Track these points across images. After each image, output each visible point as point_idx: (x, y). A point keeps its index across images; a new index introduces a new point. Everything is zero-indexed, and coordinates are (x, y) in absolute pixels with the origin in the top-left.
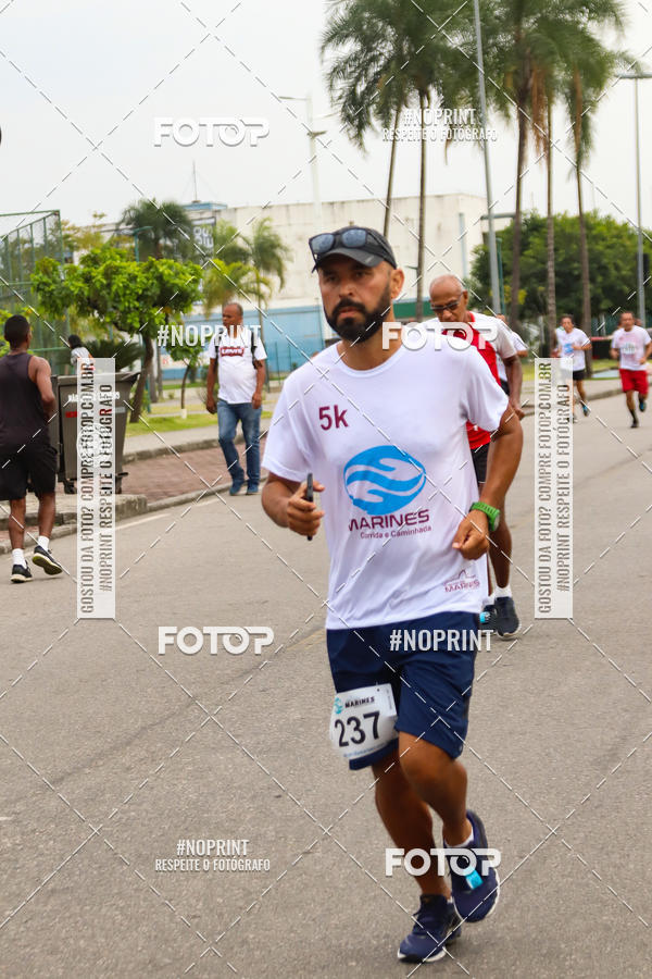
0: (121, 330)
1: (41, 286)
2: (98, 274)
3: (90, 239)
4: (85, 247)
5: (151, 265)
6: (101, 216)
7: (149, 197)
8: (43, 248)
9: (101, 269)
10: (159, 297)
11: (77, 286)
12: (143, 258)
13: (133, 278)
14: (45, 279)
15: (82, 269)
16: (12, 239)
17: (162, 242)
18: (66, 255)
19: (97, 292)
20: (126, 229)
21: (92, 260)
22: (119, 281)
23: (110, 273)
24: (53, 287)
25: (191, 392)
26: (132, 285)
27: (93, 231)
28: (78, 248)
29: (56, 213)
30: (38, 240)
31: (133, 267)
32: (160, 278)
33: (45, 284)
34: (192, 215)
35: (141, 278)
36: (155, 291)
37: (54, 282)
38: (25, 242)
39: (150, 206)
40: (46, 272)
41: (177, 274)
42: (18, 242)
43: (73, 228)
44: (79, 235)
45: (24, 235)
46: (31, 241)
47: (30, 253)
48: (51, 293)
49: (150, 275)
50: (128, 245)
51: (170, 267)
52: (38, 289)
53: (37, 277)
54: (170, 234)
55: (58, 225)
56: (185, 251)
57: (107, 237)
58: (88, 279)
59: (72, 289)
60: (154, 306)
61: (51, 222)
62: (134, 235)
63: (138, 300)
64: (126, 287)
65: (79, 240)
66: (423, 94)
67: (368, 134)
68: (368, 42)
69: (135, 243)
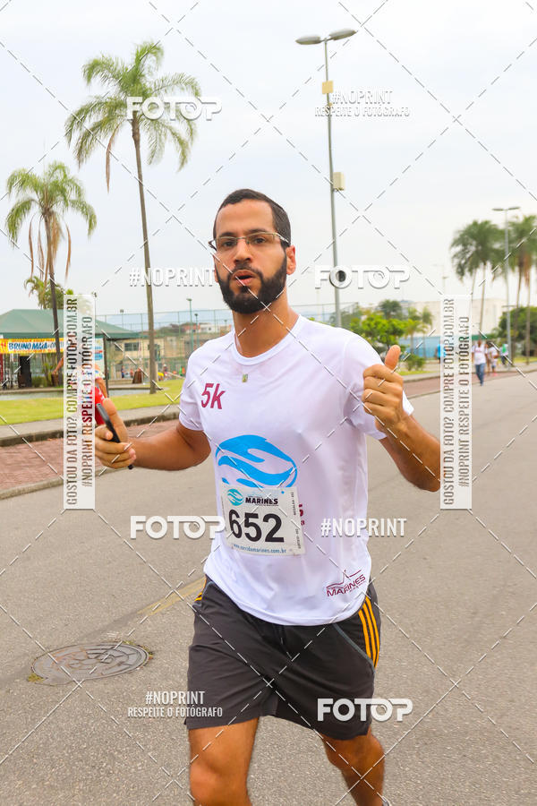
0: (380, 342)
2: (372, 323)
3: (368, 312)
4: (366, 314)
5: (390, 322)
6: (372, 304)
7: (388, 299)
8: (353, 314)
9: (374, 322)
10: (393, 332)
11: (366, 328)
12: (386, 318)
13: (384, 325)
15: (368, 322)
17: (392, 313)
18: (361, 317)
19: (372, 330)
20: (379, 309)
21: (371, 319)
22: (380, 326)
23: (376, 324)
24: (358, 328)
25: (402, 363)
26: (384, 328)
27: (369, 309)
28: (364, 315)
29: (357, 303)
30: (351, 312)
31: (384, 322)
32: (393, 326)
33: (355, 327)
34: (401, 304)
35: (387, 325)
36: (392, 329)
39: (388, 301)
40: (356, 323)
41: (398, 324)
43: (363, 308)
44: (365, 310)
47: (348, 316)
49: (390, 324)
50: (381, 314)
51: (396, 322)
54: (394, 311)
55: (358, 307)
56: (399, 317)
57: (374, 311)
58: (369, 325)
60: (391, 335)
61: (356, 306)
62: (382, 311)
63: (386, 332)
64: (382, 328)
65: (364, 312)
66: (485, 264)
67: (464, 278)
68: (465, 245)
69: (383, 314)
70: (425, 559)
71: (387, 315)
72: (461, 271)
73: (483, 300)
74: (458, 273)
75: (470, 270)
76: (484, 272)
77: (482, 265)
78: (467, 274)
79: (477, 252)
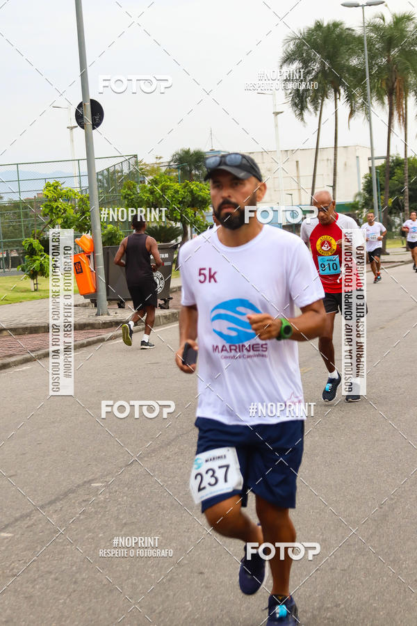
0: (170, 220)
1: (127, 196)
2: (158, 189)
3: (154, 170)
4: (151, 175)
5: (187, 185)
6: (160, 158)
7: (186, 148)
8: (128, 174)
9: (159, 187)
10: (191, 202)
11: (146, 196)
12: (183, 181)
13: (176, 192)
14: (129, 192)
15: (149, 187)
16: (112, 170)
17: (193, 172)
18: (140, 179)
19: (157, 199)
20: (174, 165)
21: (155, 182)
22: (170, 193)
23: (164, 189)
24: (133, 197)
26: (176, 196)
27: (156, 166)
28: (147, 176)
29: (136, 156)
30: (126, 171)
31: (177, 186)
32: (191, 191)
33: (129, 195)
35: (182, 192)
36: (189, 198)
37: (134, 194)
38: (119, 172)
39: (187, 152)
40: (129, 188)
41: (201, 190)
42: (114, 172)
43: (145, 164)
44: (148, 168)
45: (118, 168)
46: (122, 171)
47: (121, 178)
48: (132, 199)
49: (186, 190)
50: (175, 174)
51: (197, 186)
52: (125, 198)
53: (125, 191)
54: (198, 168)
55: (137, 163)
57: (163, 169)
58: (152, 192)
59: (144, 197)
60: (188, 207)
61: (132, 161)
62: (178, 168)
63: (179, 204)
64: (173, 197)
65: (148, 171)
66: (337, 91)
67: (306, 113)
68: (306, 62)
69: (179, 173)
70: (201, 573)
71: (186, 175)
72: (299, 101)
73: (336, 147)
74: (295, 105)
75: (314, 102)
76: (335, 106)
77: (331, 93)
78: (310, 106)
79: (322, 70)
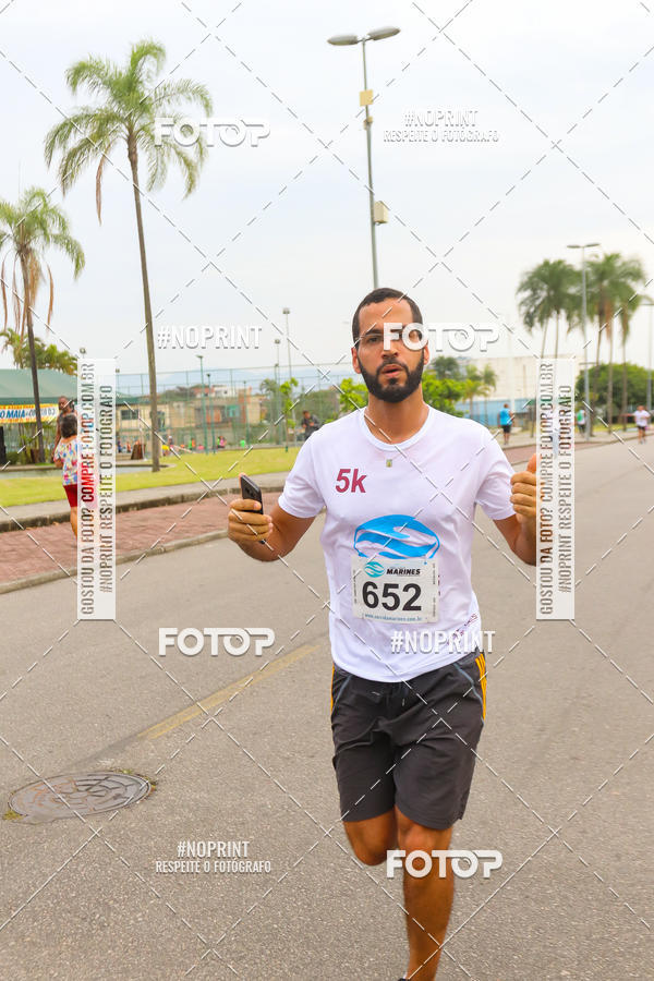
5: (445, 383)
12: (440, 379)
17: (447, 372)
22: (431, 389)
31: (437, 383)
32: (448, 387)
34: (459, 362)
35: (441, 387)
36: (446, 393)
39: (442, 358)
41: (454, 386)
49: (444, 386)
51: (451, 383)
54: (449, 370)
56: (456, 377)
62: (436, 369)
66: (558, 313)
67: (533, 329)
68: (534, 290)
69: (436, 373)
71: (441, 375)
72: (529, 321)
74: (526, 323)
75: (541, 320)
76: (558, 322)
77: (554, 313)
78: (537, 324)
79: (548, 298)
